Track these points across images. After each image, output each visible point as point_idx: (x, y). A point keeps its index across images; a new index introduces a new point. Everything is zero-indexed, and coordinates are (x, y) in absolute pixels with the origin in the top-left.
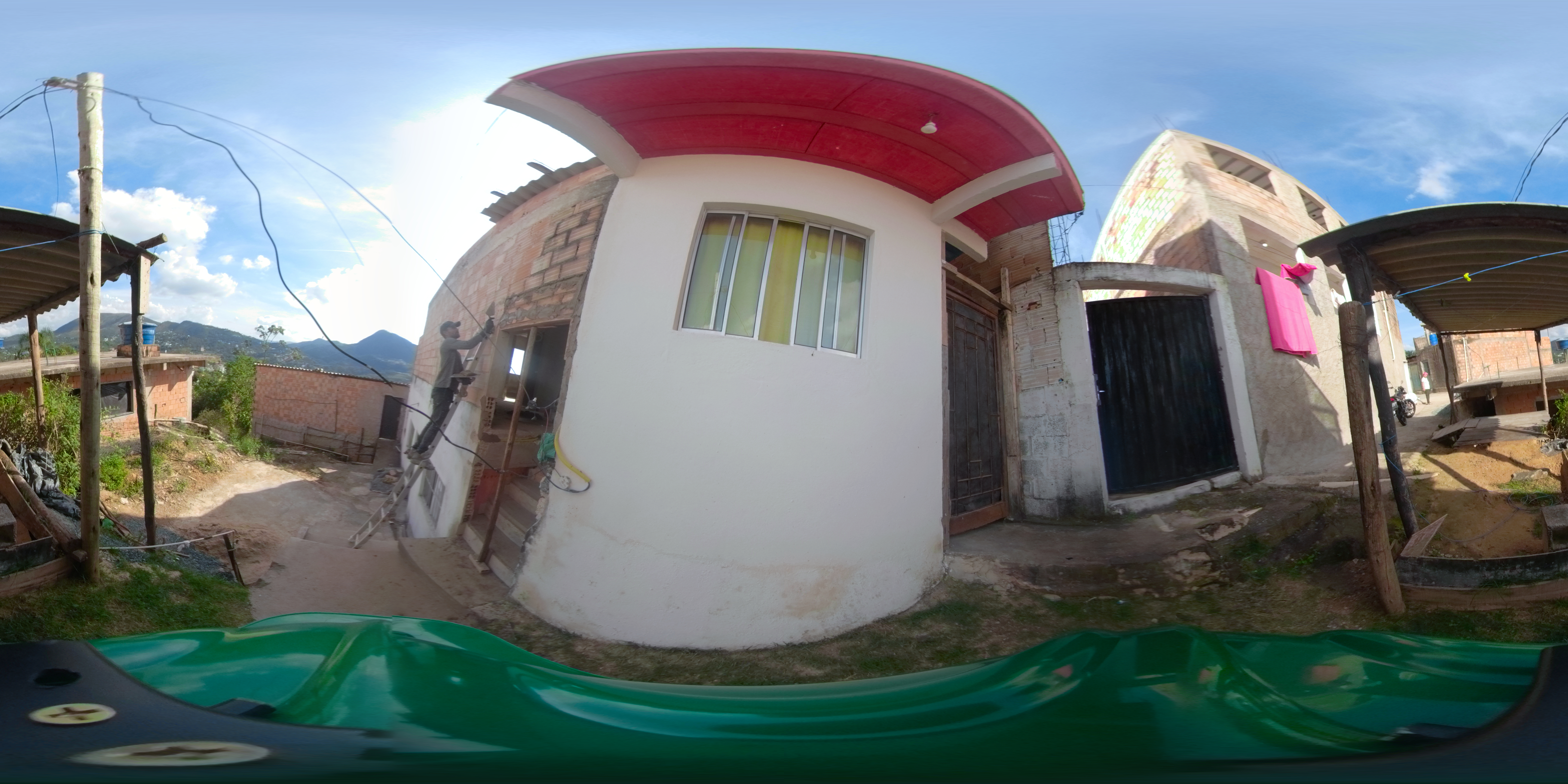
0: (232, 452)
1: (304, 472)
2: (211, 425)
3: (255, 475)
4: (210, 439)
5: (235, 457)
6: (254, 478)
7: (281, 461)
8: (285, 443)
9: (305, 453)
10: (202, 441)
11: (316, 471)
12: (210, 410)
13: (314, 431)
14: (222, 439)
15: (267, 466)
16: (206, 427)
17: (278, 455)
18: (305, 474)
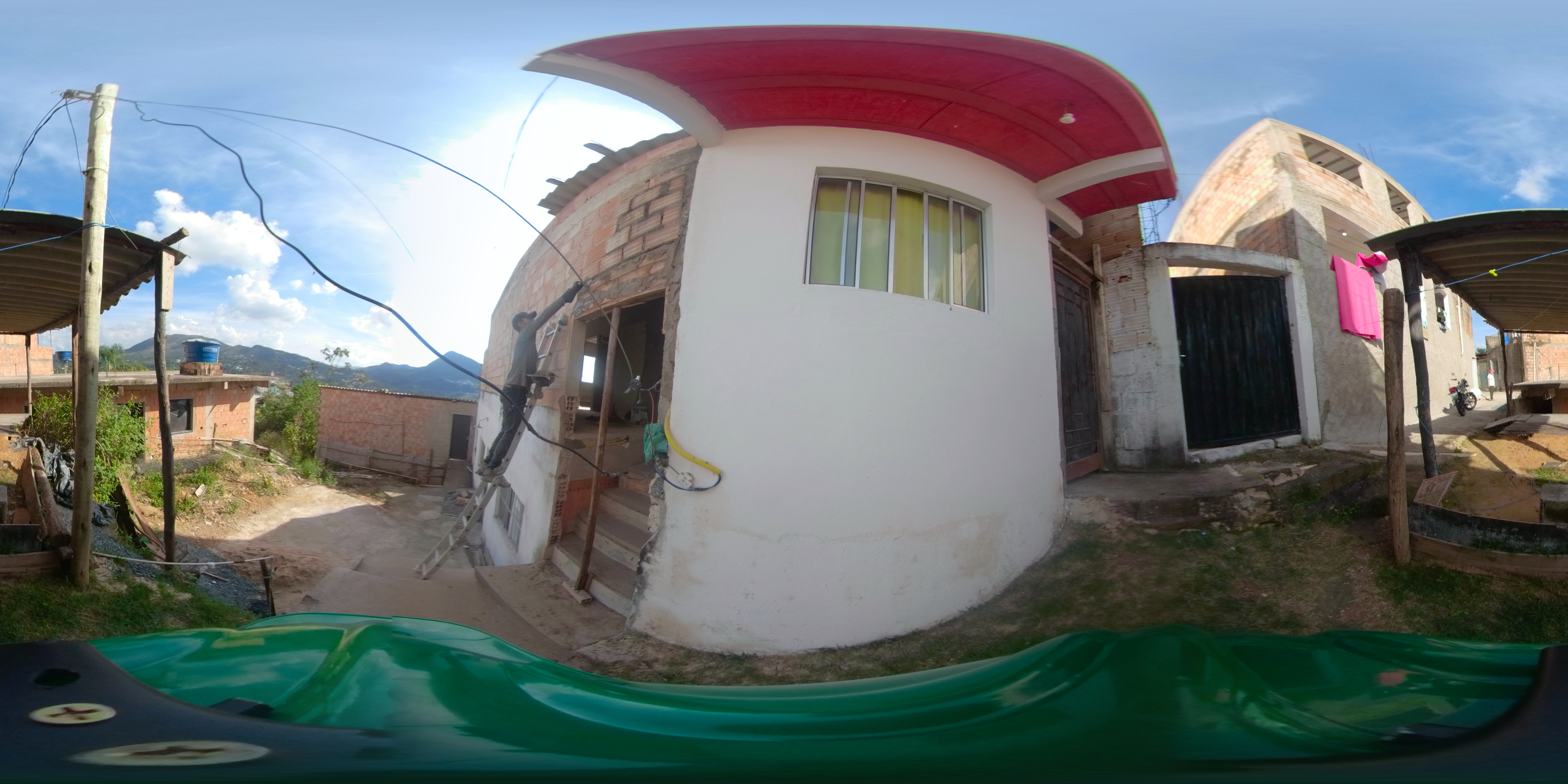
0: (292, 475)
1: (368, 496)
2: (272, 446)
3: (315, 499)
4: (269, 461)
5: (295, 480)
6: (314, 502)
7: (344, 485)
8: (350, 467)
9: (370, 477)
10: (262, 463)
11: (381, 495)
12: (272, 431)
13: (380, 454)
14: (283, 462)
15: (329, 490)
16: (267, 449)
17: (342, 478)
18: (369, 498)
